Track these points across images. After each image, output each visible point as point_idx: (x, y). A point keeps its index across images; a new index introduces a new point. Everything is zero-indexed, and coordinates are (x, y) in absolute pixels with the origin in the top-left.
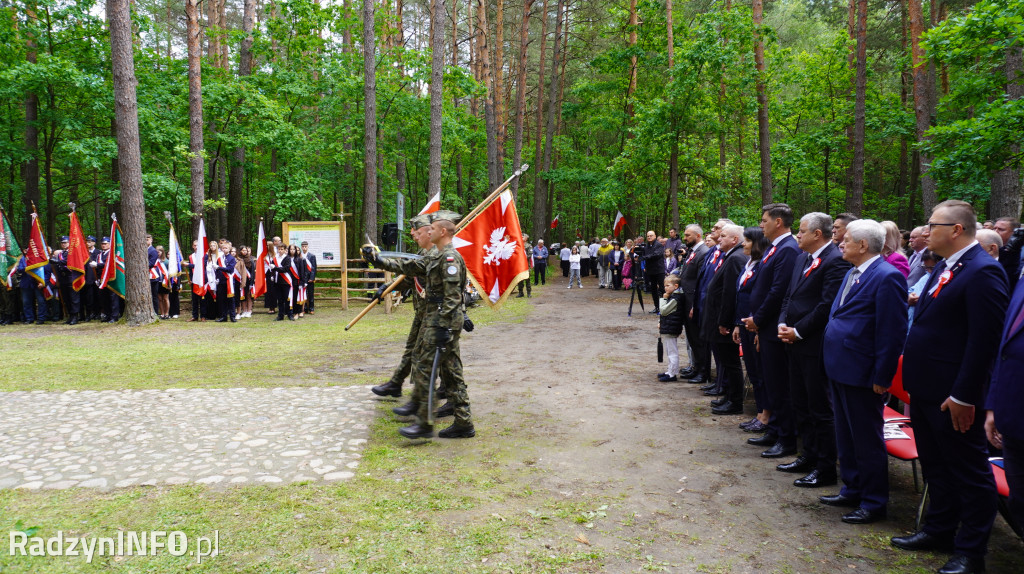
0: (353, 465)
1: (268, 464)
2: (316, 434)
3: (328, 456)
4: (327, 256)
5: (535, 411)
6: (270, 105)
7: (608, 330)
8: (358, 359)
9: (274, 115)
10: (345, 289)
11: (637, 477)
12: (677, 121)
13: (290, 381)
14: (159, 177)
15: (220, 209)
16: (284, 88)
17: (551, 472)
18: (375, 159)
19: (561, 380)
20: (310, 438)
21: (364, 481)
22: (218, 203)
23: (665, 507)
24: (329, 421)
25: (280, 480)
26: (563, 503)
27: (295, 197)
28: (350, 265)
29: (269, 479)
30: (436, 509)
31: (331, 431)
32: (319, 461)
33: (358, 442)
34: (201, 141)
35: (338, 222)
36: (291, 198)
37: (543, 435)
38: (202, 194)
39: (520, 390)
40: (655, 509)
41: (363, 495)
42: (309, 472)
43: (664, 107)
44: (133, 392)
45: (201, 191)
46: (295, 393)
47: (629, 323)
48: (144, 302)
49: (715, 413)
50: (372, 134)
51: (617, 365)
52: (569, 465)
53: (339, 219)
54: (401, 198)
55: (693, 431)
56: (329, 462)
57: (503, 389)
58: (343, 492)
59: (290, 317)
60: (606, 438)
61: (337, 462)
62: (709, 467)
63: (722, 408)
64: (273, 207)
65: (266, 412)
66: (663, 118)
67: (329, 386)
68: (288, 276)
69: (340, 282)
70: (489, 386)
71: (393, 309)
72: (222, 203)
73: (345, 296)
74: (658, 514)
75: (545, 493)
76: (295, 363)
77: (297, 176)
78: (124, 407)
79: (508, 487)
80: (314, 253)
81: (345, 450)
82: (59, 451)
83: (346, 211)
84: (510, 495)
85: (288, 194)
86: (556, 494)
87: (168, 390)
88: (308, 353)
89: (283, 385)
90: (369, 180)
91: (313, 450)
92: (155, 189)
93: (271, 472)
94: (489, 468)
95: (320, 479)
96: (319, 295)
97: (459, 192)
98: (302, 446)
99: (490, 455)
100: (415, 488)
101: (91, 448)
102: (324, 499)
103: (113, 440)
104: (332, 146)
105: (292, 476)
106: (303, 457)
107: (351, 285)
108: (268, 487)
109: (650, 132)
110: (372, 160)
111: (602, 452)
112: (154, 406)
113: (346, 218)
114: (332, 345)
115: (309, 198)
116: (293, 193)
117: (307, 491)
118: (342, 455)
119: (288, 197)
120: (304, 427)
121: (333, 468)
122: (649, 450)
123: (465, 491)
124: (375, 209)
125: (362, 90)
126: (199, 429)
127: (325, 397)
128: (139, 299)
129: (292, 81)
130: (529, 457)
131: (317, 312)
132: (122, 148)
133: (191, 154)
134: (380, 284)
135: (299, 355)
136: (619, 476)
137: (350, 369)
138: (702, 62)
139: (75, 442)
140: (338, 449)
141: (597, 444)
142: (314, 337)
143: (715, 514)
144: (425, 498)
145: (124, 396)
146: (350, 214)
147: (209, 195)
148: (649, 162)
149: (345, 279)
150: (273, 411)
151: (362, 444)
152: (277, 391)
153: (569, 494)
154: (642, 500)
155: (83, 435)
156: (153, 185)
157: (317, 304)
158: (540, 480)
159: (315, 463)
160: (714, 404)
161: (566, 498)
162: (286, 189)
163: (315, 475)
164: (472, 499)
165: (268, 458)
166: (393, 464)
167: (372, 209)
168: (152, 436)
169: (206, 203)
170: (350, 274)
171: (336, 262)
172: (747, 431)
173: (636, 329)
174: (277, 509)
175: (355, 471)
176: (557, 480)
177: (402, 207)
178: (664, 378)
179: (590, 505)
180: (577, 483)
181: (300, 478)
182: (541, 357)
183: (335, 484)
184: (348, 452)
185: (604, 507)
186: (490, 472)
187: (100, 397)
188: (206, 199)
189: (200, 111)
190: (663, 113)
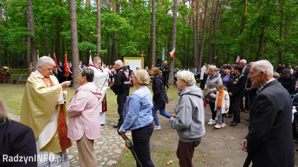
4: (137, 68)
6: (123, 20)
9: (123, 22)
12: (264, 21)
14: (87, 43)
15: (105, 53)
18: (155, 37)
22: (104, 51)
27: (128, 48)
34: (100, 31)
35: (141, 58)
45: (100, 47)
48: (78, 82)
50: (154, 29)
53: (141, 56)
54: (164, 50)
64: (122, 52)
66: (260, 20)
72: (106, 51)
77: (129, 42)
85: (126, 48)
90: (153, 44)
92: (86, 46)
97: (184, 49)
109: (254, 26)
110: (154, 37)
115: (132, 49)
119: (126, 49)
128: (76, 81)
132: (72, 34)
133: (96, 36)
146: (145, 55)
147: (102, 48)
148: (252, 37)
162: (126, 46)
167: (154, 53)
169: (100, 51)
177: (164, 53)
188: (101, 49)
189: (100, 22)
190: (260, 18)
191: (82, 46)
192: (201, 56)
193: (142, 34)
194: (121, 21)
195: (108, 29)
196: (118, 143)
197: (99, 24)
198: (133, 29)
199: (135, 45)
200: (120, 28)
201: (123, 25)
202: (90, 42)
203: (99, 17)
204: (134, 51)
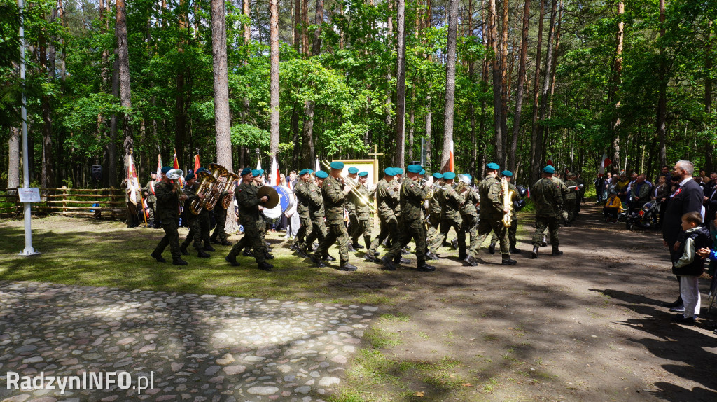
6: (329, 75)
9: (332, 80)
14: (249, 127)
15: (289, 150)
16: (343, 62)
18: (404, 112)
22: (288, 146)
27: (343, 139)
34: (277, 101)
35: (373, 160)
38: (277, 140)
44: (177, 295)
45: (276, 137)
53: (373, 157)
64: (328, 147)
65: (263, 331)
72: (291, 145)
77: (345, 125)
78: (159, 311)
82: (74, 356)
83: (378, 152)
85: (339, 138)
87: (203, 296)
90: (399, 129)
92: (245, 135)
101: (100, 356)
103: (122, 349)
104: (372, 102)
109: (640, 81)
110: (402, 113)
112: (180, 313)
115: (352, 140)
116: (342, 136)
119: (338, 140)
126: (196, 345)
132: (216, 106)
133: (269, 110)
139: (94, 347)
145: (169, 299)
146: (382, 154)
147: (282, 140)
155: (105, 340)
156: (244, 132)
162: (338, 134)
167: (402, 151)
168: (154, 348)
169: (279, 145)
187: (149, 299)
188: (280, 143)
189: (277, 80)
191: (238, 135)
194: (327, 77)
195: (297, 95)
196: (338, 343)
197: (275, 84)
198: (352, 94)
199: (359, 130)
200: (324, 92)
201: (332, 84)
202: (254, 125)
203: (275, 68)
204: (358, 145)
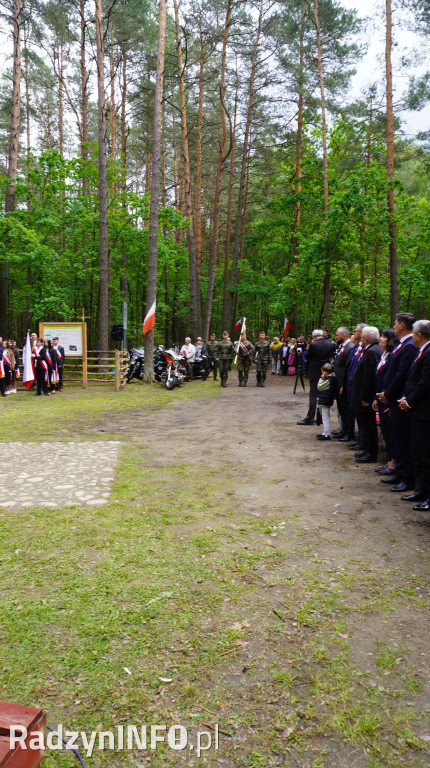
0: (106, 495)
1: (46, 494)
2: (77, 474)
3: (87, 489)
4: (72, 348)
5: (231, 459)
6: (31, 234)
7: (279, 404)
8: (100, 423)
9: (33, 240)
10: (85, 373)
11: (305, 504)
12: (330, 250)
13: (52, 438)
16: (41, 221)
17: (244, 500)
18: (107, 276)
19: (248, 438)
20: (73, 477)
21: (116, 505)
23: (325, 523)
24: (85, 465)
25: (55, 505)
26: (255, 521)
27: (48, 303)
28: (89, 355)
29: (48, 504)
30: (168, 524)
31: (88, 472)
32: (82, 493)
33: (107, 479)
35: (80, 323)
36: (45, 303)
37: (238, 476)
39: (218, 445)
40: (318, 524)
41: (115, 514)
42: (75, 499)
43: (321, 240)
46: (57, 446)
47: (294, 399)
49: (357, 461)
50: (105, 257)
51: (288, 428)
52: (257, 496)
53: (81, 321)
54: (126, 306)
55: (343, 474)
56: (88, 493)
57: (207, 444)
58: (101, 512)
59: (46, 393)
60: (283, 478)
61: (94, 493)
62: (354, 498)
63: (363, 458)
64: (31, 310)
65: (39, 459)
66: (321, 248)
67: (82, 442)
68: (44, 362)
69: (81, 368)
70: (196, 442)
71: (121, 388)
73: (85, 378)
74: (320, 527)
75: (242, 514)
76: (54, 425)
77: (48, 287)
79: (216, 510)
80: (62, 345)
81: (99, 484)
83: (86, 315)
84: (218, 515)
85: (43, 301)
86: (249, 514)
88: (63, 419)
89: (49, 442)
90: (103, 292)
91: (76, 484)
93: (49, 500)
94: (202, 497)
95: (84, 504)
96: (66, 377)
97: (167, 302)
98: (68, 481)
99: (201, 489)
100: (151, 510)
102: (88, 517)
104: (75, 265)
105: (64, 502)
106: (68, 490)
107: (89, 370)
108: (48, 509)
109: (310, 259)
110: (105, 277)
111: (280, 487)
113: (86, 320)
114: (79, 413)
116: (46, 299)
117: (76, 512)
118: (97, 488)
119: (42, 303)
120: (67, 469)
121: (92, 497)
122: (313, 486)
123: (187, 512)
124: (107, 314)
125: (98, 224)
127: (80, 449)
129: (47, 216)
130: (229, 490)
131: (64, 390)
134: (111, 370)
135: (56, 420)
136: (292, 503)
137: (95, 430)
138: (349, 207)
140: (94, 484)
141: (276, 482)
142: (67, 407)
143: (359, 528)
144: (159, 517)
146: (89, 317)
148: (308, 281)
149: (85, 365)
150: (44, 458)
151: (111, 481)
152: (45, 444)
153: (258, 514)
154: (309, 519)
157: (64, 384)
158: (238, 506)
159: (79, 494)
160: (357, 456)
161: (257, 517)
162: (40, 297)
163: (80, 501)
164: (191, 517)
165: (46, 490)
166: (134, 495)
167: (105, 314)
170: (89, 362)
171: (79, 352)
172: (380, 474)
173: (300, 403)
174: (57, 523)
175: (108, 499)
176: (250, 506)
177: (126, 313)
178: (321, 438)
179: (273, 522)
180: (264, 507)
181: (70, 504)
182: (234, 423)
183: (95, 507)
184: (101, 486)
185: (284, 523)
186: (202, 500)
190: (320, 245)
192: (209, 319)
193: (77, 269)
194: (28, 238)
200: (26, 254)
201: (34, 246)
204: (64, 311)
